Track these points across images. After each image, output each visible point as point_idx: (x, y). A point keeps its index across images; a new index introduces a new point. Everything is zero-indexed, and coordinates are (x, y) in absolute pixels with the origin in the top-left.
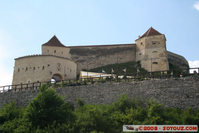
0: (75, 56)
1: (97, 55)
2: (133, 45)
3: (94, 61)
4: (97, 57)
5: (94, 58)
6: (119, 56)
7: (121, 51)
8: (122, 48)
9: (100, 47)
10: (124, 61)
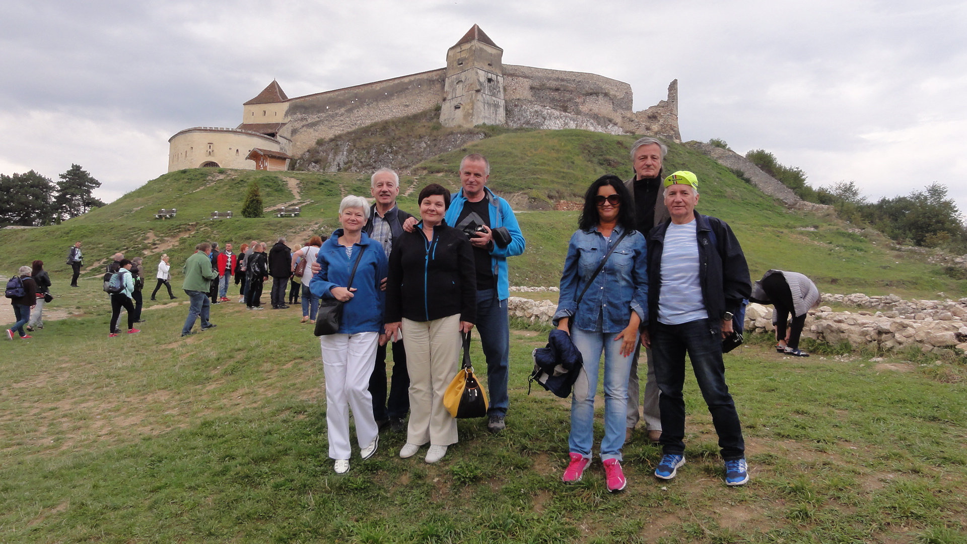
0: (299, 116)
1: (349, 107)
2: (439, 72)
3: (341, 121)
4: (350, 110)
5: (342, 115)
6: (404, 101)
7: (408, 89)
8: (410, 82)
9: (357, 90)
10: (413, 110)
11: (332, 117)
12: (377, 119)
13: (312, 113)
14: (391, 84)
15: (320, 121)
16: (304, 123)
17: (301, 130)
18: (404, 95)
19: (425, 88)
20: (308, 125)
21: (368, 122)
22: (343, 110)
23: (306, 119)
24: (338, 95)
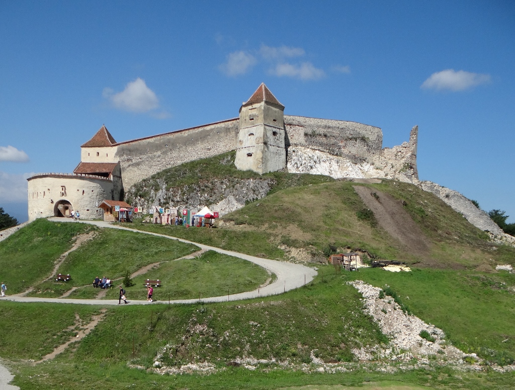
0: (125, 157)
1: (164, 150)
3: (158, 161)
4: (165, 153)
5: (159, 156)
6: (206, 145)
7: (209, 135)
8: (212, 130)
9: (170, 137)
10: (214, 152)
11: (151, 158)
13: (136, 156)
14: (197, 131)
15: (143, 161)
16: (130, 163)
17: (128, 169)
18: (206, 140)
19: (222, 135)
20: (133, 165)
21: (179, 162)
22: (159, 153)
23: (131, 160)
24: (156, 141)
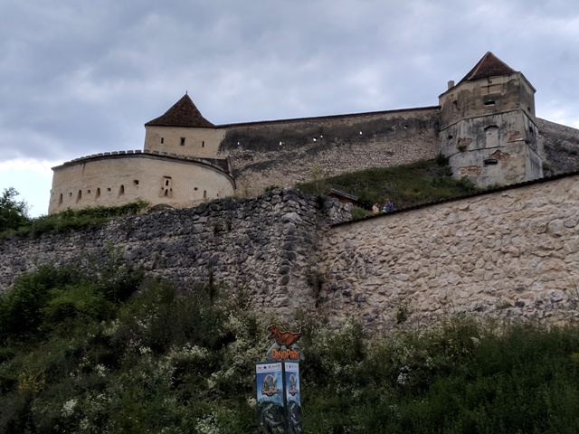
0: (240, 151)
1: (311, 146)
3: (301, 165)
4: (313, 152)
6: (385, 145)
7: (391, 130)
8: (394, 121)
9: (322, 124)
10: (398, 160)
11: (289, 158)
12: (350, 169)
13: (260, 150)
14: (369, 120)
15: (272, 162)
16: (249, 162)
17: (244, 173)
18: (385, 138)
19: (413, 131)
20: (255, 165)
21: (338, 172)
22: (303, 150)
23: (251, 157)
24: (296, 127)
